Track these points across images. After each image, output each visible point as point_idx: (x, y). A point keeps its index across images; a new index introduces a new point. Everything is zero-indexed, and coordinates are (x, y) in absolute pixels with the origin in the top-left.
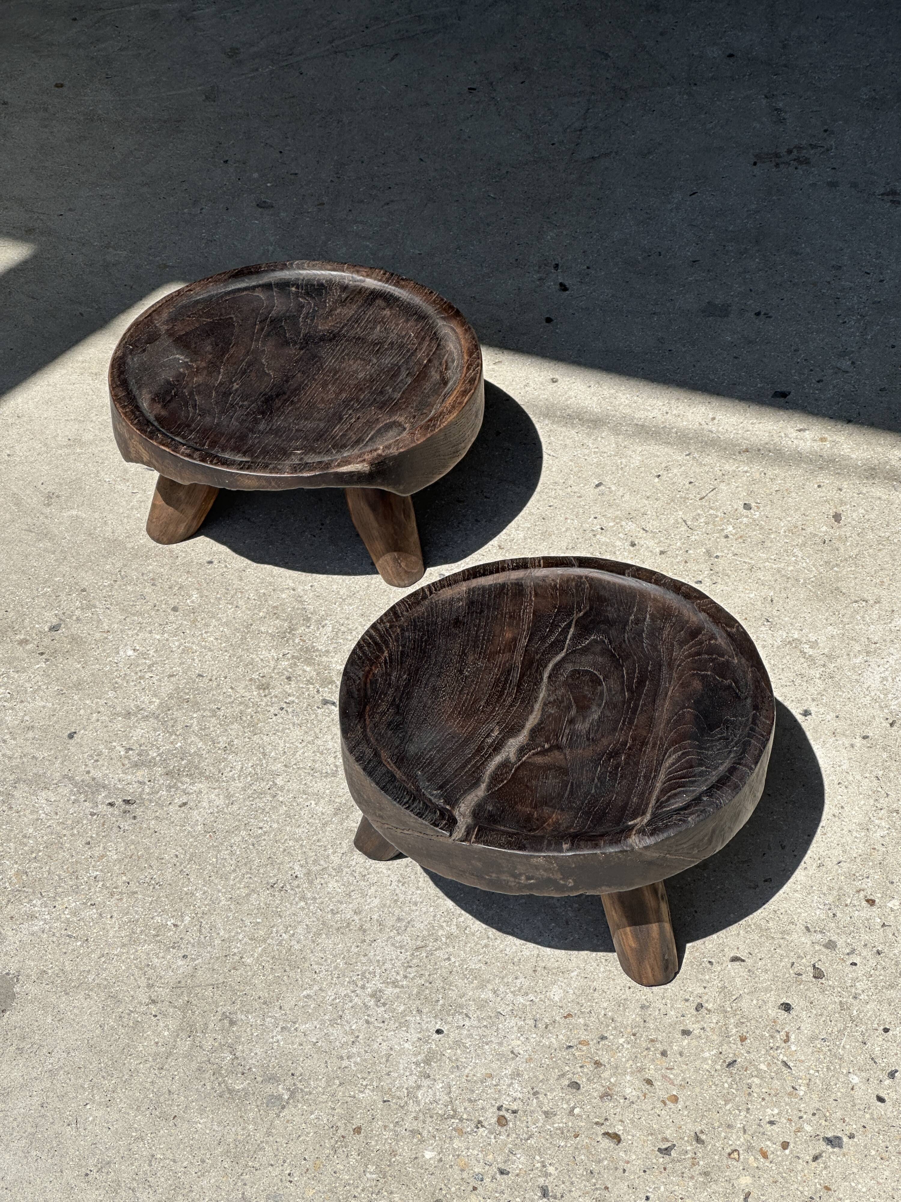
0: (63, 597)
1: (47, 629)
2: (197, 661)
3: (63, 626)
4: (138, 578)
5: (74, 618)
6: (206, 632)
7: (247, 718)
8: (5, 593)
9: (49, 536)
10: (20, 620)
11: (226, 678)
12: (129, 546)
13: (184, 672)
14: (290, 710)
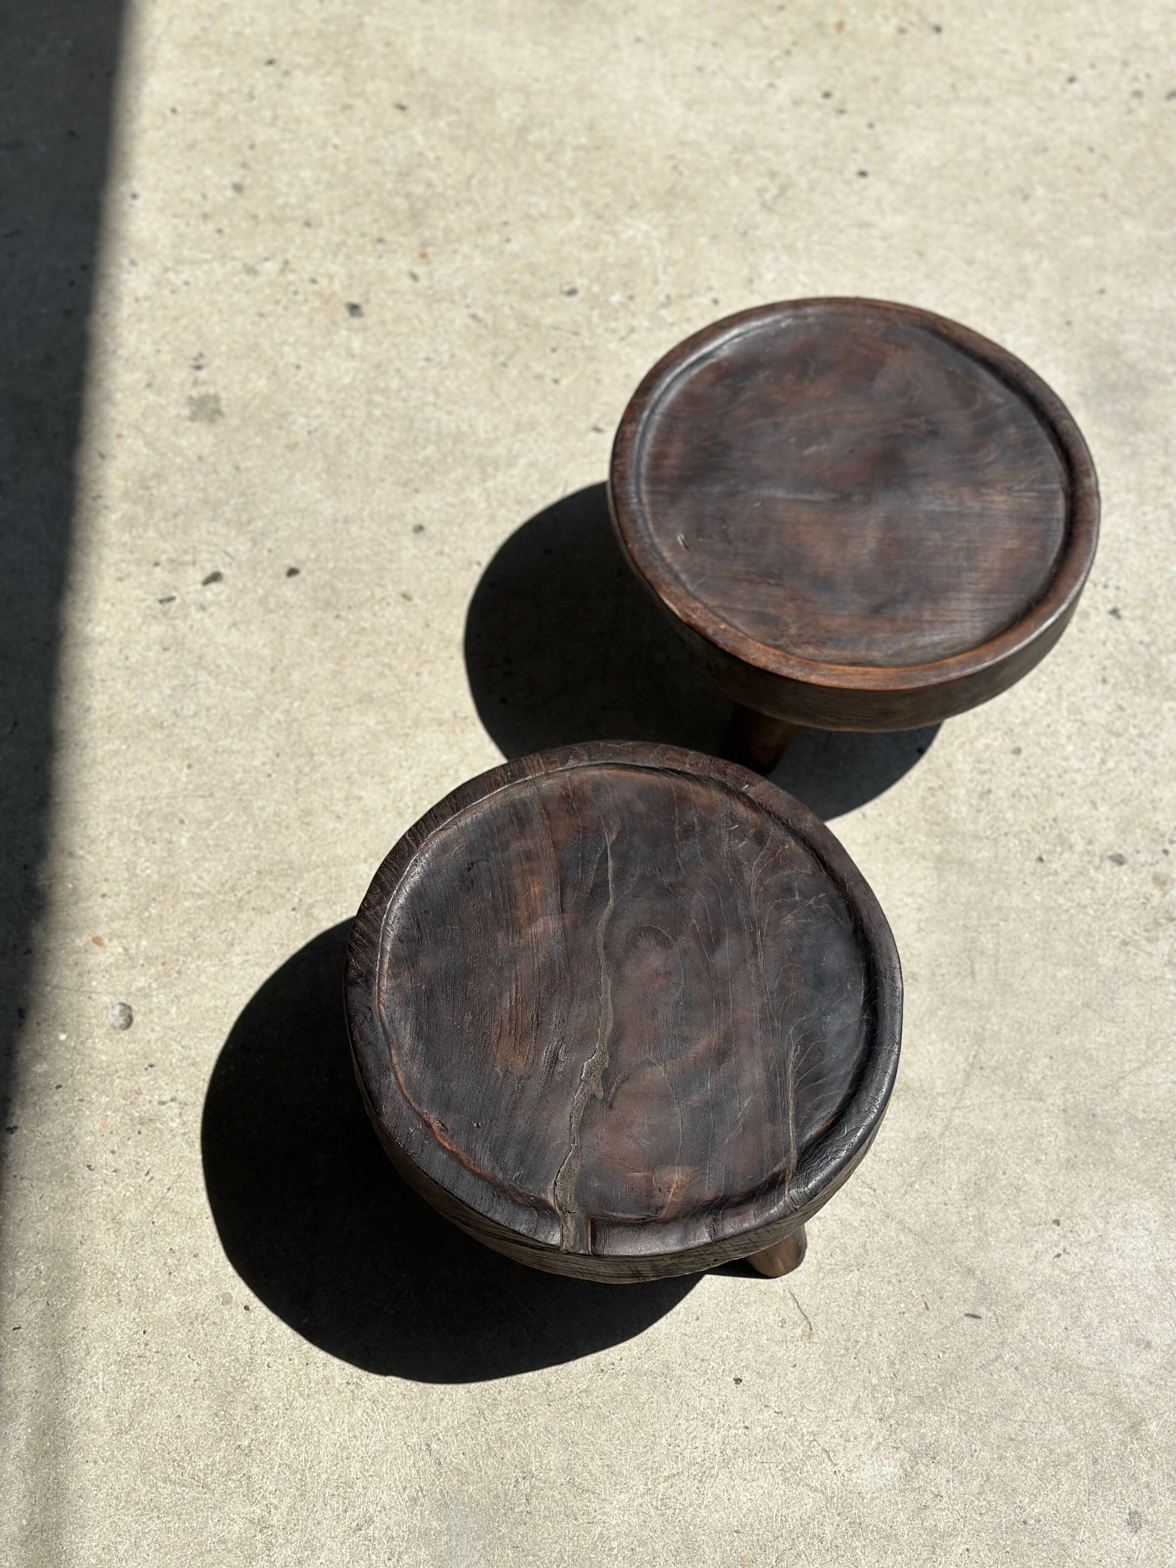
0: (1065, 876)
1: (1125, 867)
2: (1084, 694)
3: (1110, 853)
4: (989, 813)
5: (1089, 848)
6: (1035, 704)
7: (1138, 612)
8: (1093, 944)
9: (968, 946)
10: (1127, 903)
11: (1092, 656)
12: (938, 849)
13: (1108, 698)
14: (1103, 579)
